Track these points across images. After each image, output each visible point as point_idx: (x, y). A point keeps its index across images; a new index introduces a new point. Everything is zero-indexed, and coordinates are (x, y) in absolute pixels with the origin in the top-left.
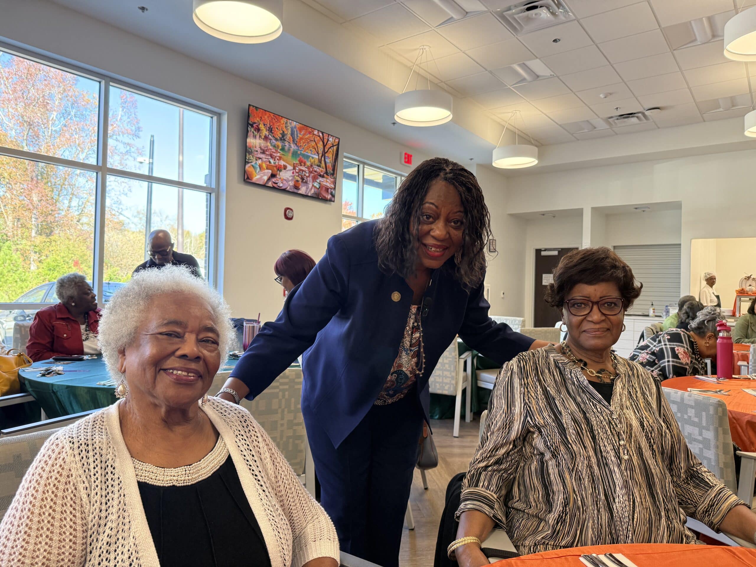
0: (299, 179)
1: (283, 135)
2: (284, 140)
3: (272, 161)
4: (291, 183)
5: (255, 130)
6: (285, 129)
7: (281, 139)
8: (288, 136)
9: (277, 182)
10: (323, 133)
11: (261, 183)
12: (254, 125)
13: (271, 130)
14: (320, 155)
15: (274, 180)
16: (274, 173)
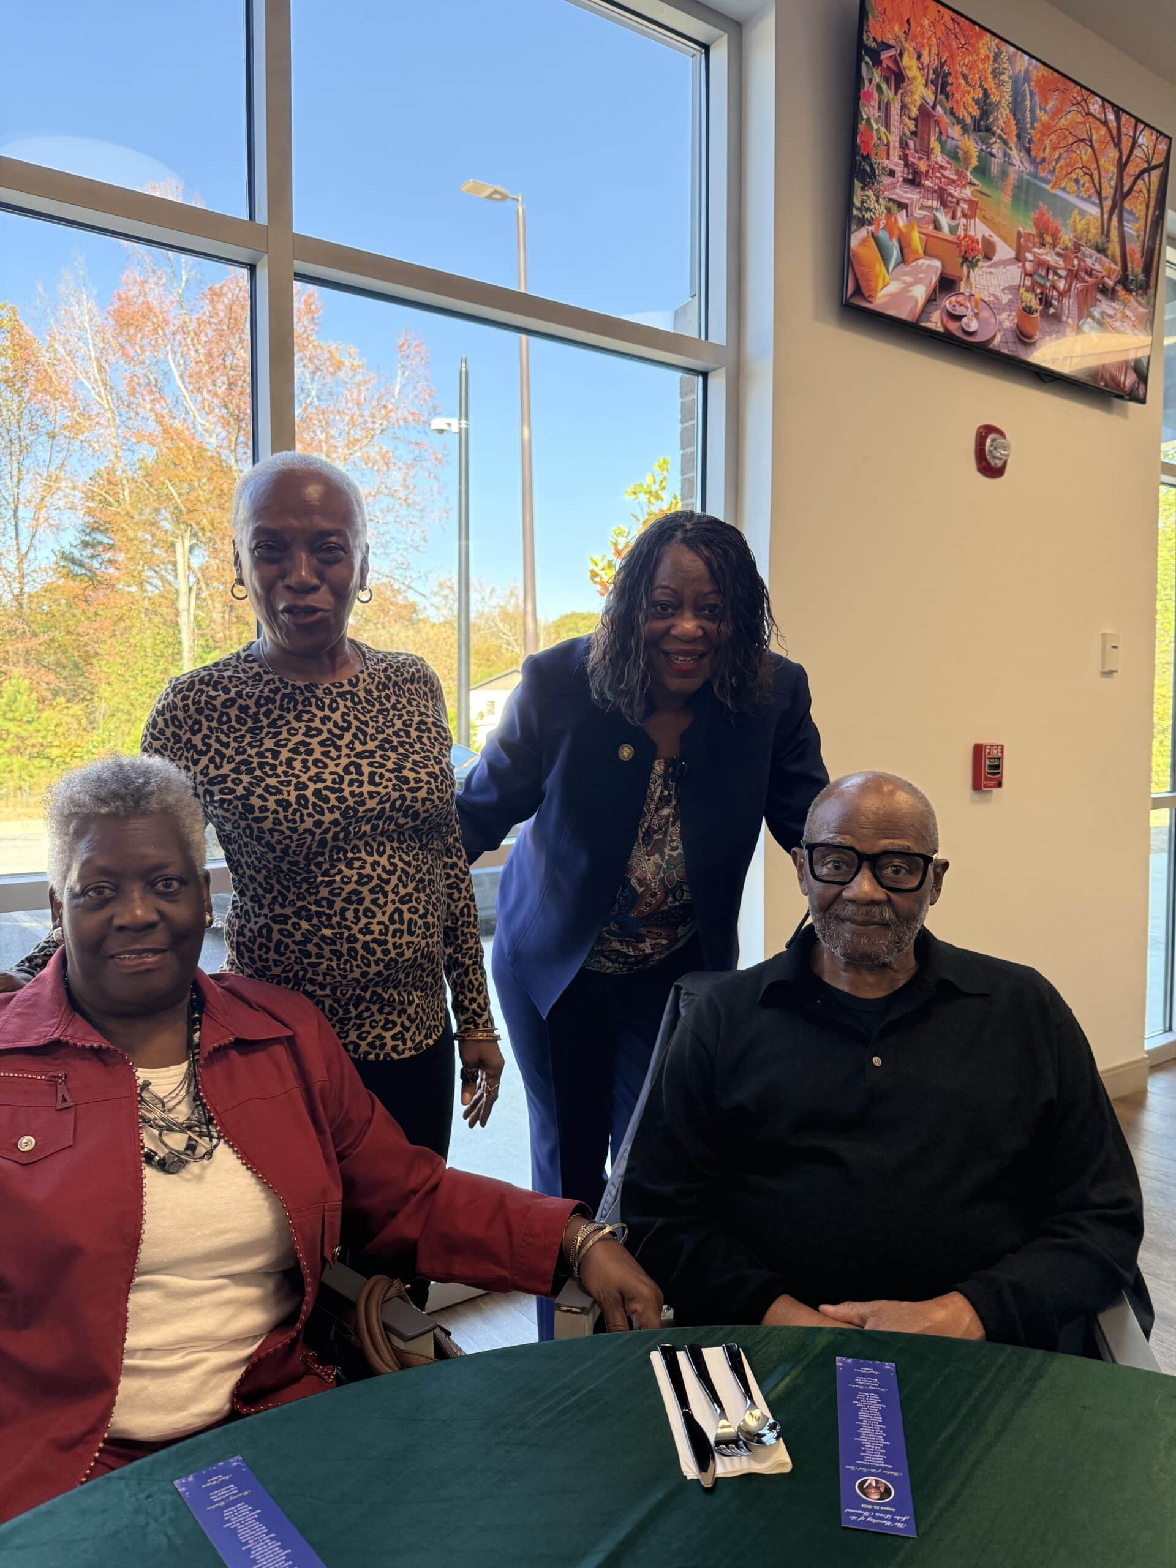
0: (1035, 304)
1: (986, 107)
2: (988, 129)
3: (944, 220)
4: (1008, 320)
5: (887, 80)
6: (990, 84)
7: (977, 128)
8: (1003, 116)
9: (959, 311)
10: (1118, 110)
11: (904, 313)
12: (885, 55)
13: (945, 84)
14: (1108, 204)
15: (948, 302)
16: (952, 272)
